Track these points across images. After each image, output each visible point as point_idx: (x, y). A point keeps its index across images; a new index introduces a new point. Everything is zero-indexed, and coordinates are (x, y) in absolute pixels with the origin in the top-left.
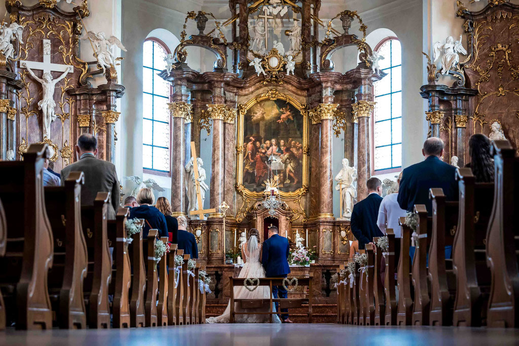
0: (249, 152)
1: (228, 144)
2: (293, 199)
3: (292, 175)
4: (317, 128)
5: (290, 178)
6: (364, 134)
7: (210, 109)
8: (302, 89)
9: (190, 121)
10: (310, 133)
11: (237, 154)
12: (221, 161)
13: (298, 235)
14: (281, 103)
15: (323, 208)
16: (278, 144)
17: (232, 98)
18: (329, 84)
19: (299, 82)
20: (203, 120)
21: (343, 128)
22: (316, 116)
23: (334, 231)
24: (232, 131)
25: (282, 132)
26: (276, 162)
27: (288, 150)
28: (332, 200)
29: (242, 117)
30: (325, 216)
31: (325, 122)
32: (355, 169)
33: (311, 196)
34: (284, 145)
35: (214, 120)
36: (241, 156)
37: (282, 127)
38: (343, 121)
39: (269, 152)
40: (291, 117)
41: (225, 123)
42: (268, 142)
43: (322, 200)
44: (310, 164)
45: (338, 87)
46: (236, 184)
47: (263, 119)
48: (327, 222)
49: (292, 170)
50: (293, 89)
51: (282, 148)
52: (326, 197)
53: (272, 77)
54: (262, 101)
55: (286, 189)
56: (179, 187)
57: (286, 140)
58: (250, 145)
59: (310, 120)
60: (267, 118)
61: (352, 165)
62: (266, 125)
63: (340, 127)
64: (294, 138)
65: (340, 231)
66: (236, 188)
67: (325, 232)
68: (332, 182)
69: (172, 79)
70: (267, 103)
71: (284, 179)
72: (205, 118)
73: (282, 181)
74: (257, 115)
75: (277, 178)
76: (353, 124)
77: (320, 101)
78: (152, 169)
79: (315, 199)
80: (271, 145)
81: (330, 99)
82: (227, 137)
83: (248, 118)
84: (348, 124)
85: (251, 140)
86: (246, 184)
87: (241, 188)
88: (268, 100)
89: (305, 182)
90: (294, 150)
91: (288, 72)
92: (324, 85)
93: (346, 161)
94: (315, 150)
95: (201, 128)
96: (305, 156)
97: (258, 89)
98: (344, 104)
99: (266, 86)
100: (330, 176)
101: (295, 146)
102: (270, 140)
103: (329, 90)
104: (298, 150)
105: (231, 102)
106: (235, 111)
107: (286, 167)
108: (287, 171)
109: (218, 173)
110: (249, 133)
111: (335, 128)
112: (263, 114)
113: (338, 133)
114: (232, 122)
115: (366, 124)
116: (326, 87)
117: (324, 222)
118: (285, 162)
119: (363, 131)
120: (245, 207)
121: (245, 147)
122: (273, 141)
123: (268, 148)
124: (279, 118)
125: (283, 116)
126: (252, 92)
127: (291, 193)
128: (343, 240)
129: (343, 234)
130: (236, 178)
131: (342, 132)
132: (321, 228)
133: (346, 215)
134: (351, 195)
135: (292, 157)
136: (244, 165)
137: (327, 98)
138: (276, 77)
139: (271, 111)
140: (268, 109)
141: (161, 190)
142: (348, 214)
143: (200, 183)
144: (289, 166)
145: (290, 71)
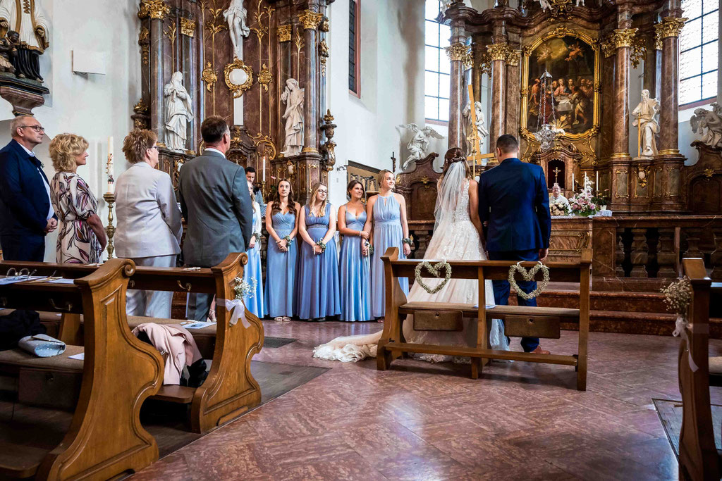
0: (534, 94)
1: (511, 87)
2: (582, 141)
3: (581, 115)
4: (611, 61)
5: (579, 118)
6: (669, 57)
7: (490, 50)
8: (593, 21)
9: (471, 66)
10: (602, 69)
11: (522, 98)
12: (501, 104)
13: (586, 178)
14: (569, 40)
15: (617, 147)
16: (566, 84)
17: (515, 40)
18: (626, 7)
19: (591, 14)
20: (484, 65)
21: (643, 57)
22: (610, 48)
23: (630, 172)
24: (515, 74)
25: (570, 71)
26: (564, 103)
27: (577, 89)
28: (628, 138)
29: (527, 59)
30: (620, 155)
31: (620, 51)
32: (657, 99)
33: (603, 136)
34: (573, 84)
35: (495, 61)
36: (525, 99)
37: (570, 65)
38: (643, 49)
39: (556, 93)
40: (581, 54)
41: (507, 66)
42: (555, 82)
43: (616, 139)
44: (603, 101)
45: (637, 10)
46: (520, 128)
47: (549, 58)
48: (622, 162)
49: (581, 109)
50: (583, 23)
51: (571, 88)
52: (620, 134)
53: (559, 11)
54: (548, 40)
55: (574, 130)
56: (456, 133)
57: (575, 79)
58: (535, 87)
59: (602, 54)
60: (554, 57)
62: (552, 65)
63: (638, 57)
64: (583, 76)
65: (638, 172)
66: (520, 132)
67: (619, 174)
68: (628, 117)
69: (449, 21)
70: (554, 42)
71: (573, 120)
72: (486, 62)
73: (570, 122)
74: (544, 55)
75: (563, 118)
76: (655, 51)
77: (616, 27)
78: (438, 120)
79: (607, 138)
80: (558, 85)
81: (627, 24)
82: (510, 80)
83: (533, 60)
84: (649, 52)
85: (536, 82)
86: (531, 127)
87: (525, 132)
88: (555, 38)
89: (595, 121)
90: (584, 89)
91: (578, 3)
92: (620, 9)
93: (646, 93)
94: (609, 85)
95: (482, 72)
96: (596, 95)
97: (544, 28)
98: (645, 29)
99: (553, 23)
100: (626, 110)
101: (585, 85)
102: (557, 80)
103: (626, 13)
104: (588, 88)
105: (515, 43)
106: (518, 53)
107: (574, 107)
108: (576, 112)
109: (498, 117)
110: (534, 75)
111: (633, 58)
112: (549, 54)
113: (635, 63)
114: (516, 64)
115: (672, 45)
116: (622, 11)
117: (617, 163)
118: (574, 103)
119: (670, 53)
120: (530, 151)
121: (530, 90)
122: (561, 81)
123: (554, 89)
124: (568, 56)
125: (572, 53)
126: (538, 32)
127: (580, 135)
128: (641, 181)
129: (642, 175)
130: (520, 122)
131: (642, 61)
132: (615, 169)
133: (645, 153)
134: (652, 131)
135: (582, 96)
136: (529, 108)
137: (624, 24)
138: (564, 11)
139: (558, 50)
140: (556, 47)
141: (440, 137)
142: (649, 152)
143: (479, 128)
144: (578, 107)
145: (580, 3)
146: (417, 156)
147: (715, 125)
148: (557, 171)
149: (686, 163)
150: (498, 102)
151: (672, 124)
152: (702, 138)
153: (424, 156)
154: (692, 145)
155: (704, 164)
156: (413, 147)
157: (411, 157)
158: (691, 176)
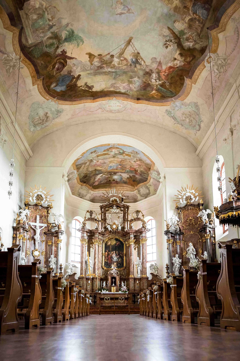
0: (106, 255)
1: (99, 252)
2: (121, 271)
3: (120, 263)
4: (128, 247)
7: (94, 241)
8: (123, 235)
9: (87, 245)
10: (126, 249)
11: (102, 256)
12: (97, 258)
13: (122, 283)
14: (116, 240)
15: (131, 273)
16: (116, 253)
17: (101, 238)
19: (123, 233)
20: (91, 245)
22: (128, 244)
23: (134, 281)
24: (101, 248)
26: (115, 258)
27: (119, 255)
28: (134, 271)
29: (104, 244)
30: (131, 276)
34: (118, 253)
35: (95, 245)
36: (104, 257)
38: (137, 245)
39: (113, 255)
40: (120, 244)
41: (98, 246)
42: (112, 252)
43: (130, 271)
44: (126, 259)
45: (135, 234)
46: (102, 266)
47: (111, 244)
48: (132, 278)
50: (121, 235)
51: (117, 254)
54: (110, 239)
56: (83, 267)
57: (118, 251)
58: (106, 253)
59: (126, 245)
60: (112, 244)
61: (140, 259)
62: (112, 247)
63: (136, 247)
65: (137, 281)
67: (131, 282)
68: (133, 265)
69: (81, 231)
70: (112, 240)
73: (117, 265)
74: (109, 243)
75: (115, 264)
76: (140, 246)
77: (129, 239)
78: (75, 261)
79: (128, 271)
80: (113, 253)
82: (99, 250)
83: (106, 244)
84: (139, 246)
85: (107, 252)
86: (105, 266)
87: (103, 267)
88: (112, 238)
90: (121, 255)
92: (130, 234)
93: (138, 258)
94: (128, 255)
95: (91, 247)
97: (109, 235)
98: (137, 240)
99: (112, 234)
101: (121, 253)
102: (113, 251)
103: (132, 235)
104: (122, 254)
105: (101, 239)
106: (102, 242)
109: (96, 262)
111: (134, 247)
112: (111, 243)
113: (135, 249)
114: (101, 246)
115: (144, 246)
116: (131, 234)
117: (131, 278)
118: (118, 259)
119: (144, 248)
120: (105, 273)
121: (105, 254)
122: (114, 252)
124: (116, 244)
125: (117, 244)
126: (107, 236)
128: (137, 284)
129: (138, 282)
131: (137, 248)
132: (130, 280)
133: (138, 276)
134: (140, 269)
135: (120, 257)
136: (105, 259)
137: (132, 238)
138: (115, 231)
139: (113, 242)
140: (113, 241)
141: (77, 268)
142: (139, 276)
143: (90, 265)
144: (119, 260)
145: (120, 229)
146: (70, 274)
147: (155, 269)
148: (114, 280)
149: (149, 279)
150: (96, 258)
151: (145, 268)
152: (153, 272)
153: (72, 274)
154: (150, 274)
155: (153, 279)
156: (68, 270)
157: (68, 274)
158: (151, 283)
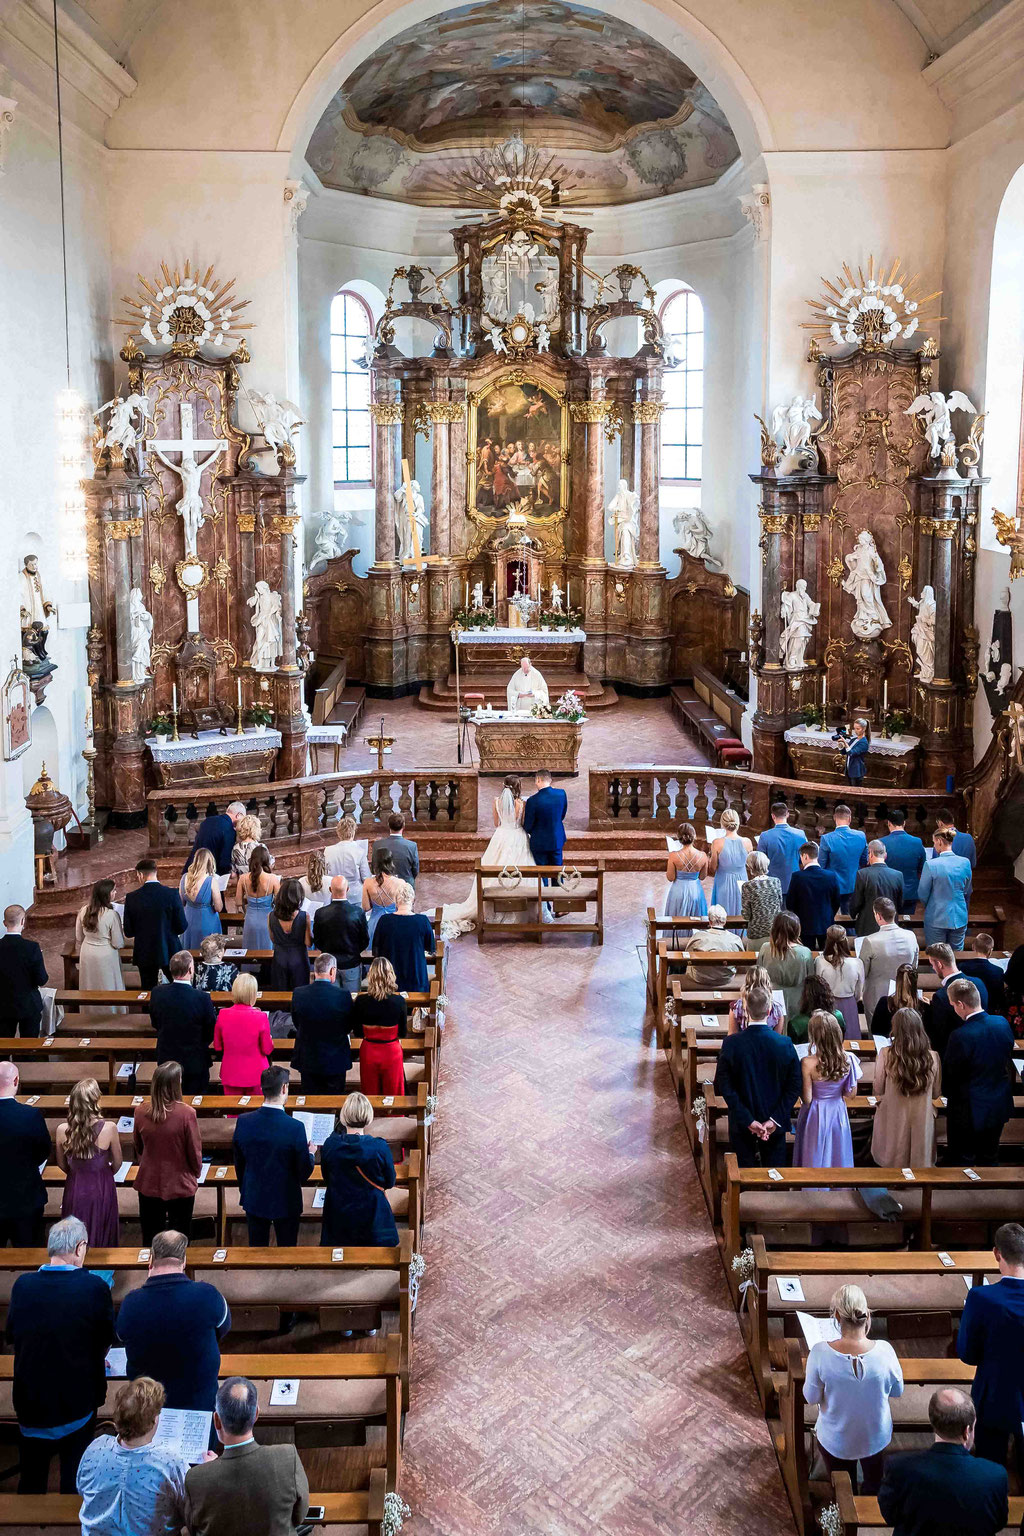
0: (484, 460)
1: (455, 452)
2: (547, 528)
3: (546, 492)
4: (582, 428)
5: (543, 496)
7: (428, 408)
8: (560, 371)
9: (399, 421)
10: (571, 432)
11: (468, 464)
12: (445, 481)
14: (531, 390)
15: (590, 548)
16: (525, 448)
18: (600, 372)
19: (556, 362)
20: (418, 420)
21: (619, 431)
22: (581, 412)
23: (606, 583)
24: (460, 433)
25: (530, 432)
26: (524, 475)
27: (539, 457)
28: (603, 539)
29: (474, 410)
30: (593, 562)
31: (594, 427)
32: (636, 495)
33: (573, 525)
34: (534, 450)
35: (436, 425)
36: (473, 467)
37: (531, 424)
38: (619, 421)
39: (512, 460)
40: (544, 409)
41: (450, 425)
42: (511, 445)
43: (590, 539)
44: (571, 477)
45: (612, 375)
46: (466, 508)
47: (504, 412)
48: (597, 570)
49: (546, 485)
50: (547, 369)
51: (532, 455)
52: (593, 534)
53: (517, 354)
54: (502, 387)
55: (538, 514)
56: (386, 527)
57: (537, 443)
58: (485, 450)
59: (571, 414)
60: (510, 410)
61: (631, 488)
62: (508, 422)
63: (614, 430)
64: (549, 440)
65: (615, 584)
66: (467, 512)
67: (594, 584)
68: (603, 512)
69: (373, 370)
70: (509, 390)
71: (535, 499)
72: (421, 417)
73: (532, 504)
74: (496, 407)
76: (634, 429)
77: (587, 393)
78: (347, 481)
79: (578, 529)
80: (516, 450)
81: (601, 393)
82: (453, 442)
83: (482, 411)
84: (627, 426)
85: (486, 444)
86: (481, 505)
87: (473, 512)
88: (511, 384)
89: (563, 502)
90: (548, 457)
91: (540, 347)
92: (592, 372)
93: (624, 484)
94: (580, 459)
95: (416, 430)
96: (564, 467)
97: (496, 370)
98: (621, 396)
99: (508, 365)
100: (601, 502)
101: (549, 452)
102: (514, 443)
103: (600, 379)
104: (554, 456)
105: (460, 391)
106: (464, 404)
107: (537, 481)
108: (539, 488)
109: (441, 499)
110: (484, 433)
111: (608, 430)
112: (504, 406)
113: (611, 438)
114: (460, 420)
115: (652, 433)
116: (596, 376)
117: (592, 571)
118: (536, 475)
119: (649, 443)
120: (480, 538)
121: (479, 454)
122: (519, 444)
123: (511, 455)
124: (528, 411)
125: (533, 408)
126: (488, 374)
127: (544, 519)
128: (619, 595)
129: (619, 588)
130: (466, 500)
131: (618, 436)
132: (589, 578)
133: (624, 561)
134: (630, 534)
135: (546, 467)
136: (478, 480)
137: (598, 392)
138: (523, 354)
139: (515, 401)
140: (512, 398)
142: (627, 561)
143: (417, 518)
144: (542, 481)
145: (543, 347)
146: (330, 555)
147: (696, 531)
148: (518, 575)
149: (669, 577)
150: (441, 482)
151: (652, 531)
152: (685, 546)
153: (339, 553)
154: (675, 553)
155: (687, 577)
156: (324, 540)
157: (321, 556)
158: (674, 591)
